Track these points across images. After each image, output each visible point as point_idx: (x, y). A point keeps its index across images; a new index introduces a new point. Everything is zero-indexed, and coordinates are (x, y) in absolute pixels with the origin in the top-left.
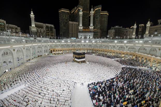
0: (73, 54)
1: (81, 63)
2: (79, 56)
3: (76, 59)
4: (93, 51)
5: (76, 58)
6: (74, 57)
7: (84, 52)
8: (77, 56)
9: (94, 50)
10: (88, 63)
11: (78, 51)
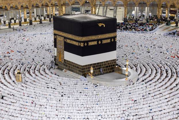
0: (55, 28)
1: (95, 75)
2: (84, 39)
3: (69, 57)
4: (160, 13)
5: (69, 48)
6: (61, 46)
7: (110, 15)
8: (76, 40)
9: (165, 6)
10: (133, 74)
11: (77, 10)
